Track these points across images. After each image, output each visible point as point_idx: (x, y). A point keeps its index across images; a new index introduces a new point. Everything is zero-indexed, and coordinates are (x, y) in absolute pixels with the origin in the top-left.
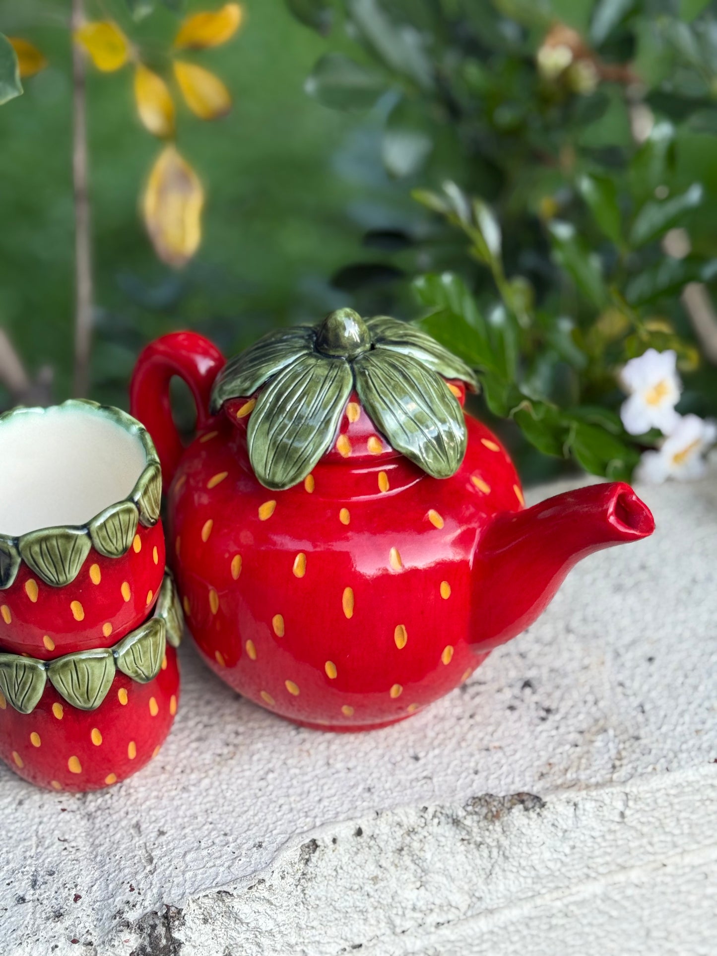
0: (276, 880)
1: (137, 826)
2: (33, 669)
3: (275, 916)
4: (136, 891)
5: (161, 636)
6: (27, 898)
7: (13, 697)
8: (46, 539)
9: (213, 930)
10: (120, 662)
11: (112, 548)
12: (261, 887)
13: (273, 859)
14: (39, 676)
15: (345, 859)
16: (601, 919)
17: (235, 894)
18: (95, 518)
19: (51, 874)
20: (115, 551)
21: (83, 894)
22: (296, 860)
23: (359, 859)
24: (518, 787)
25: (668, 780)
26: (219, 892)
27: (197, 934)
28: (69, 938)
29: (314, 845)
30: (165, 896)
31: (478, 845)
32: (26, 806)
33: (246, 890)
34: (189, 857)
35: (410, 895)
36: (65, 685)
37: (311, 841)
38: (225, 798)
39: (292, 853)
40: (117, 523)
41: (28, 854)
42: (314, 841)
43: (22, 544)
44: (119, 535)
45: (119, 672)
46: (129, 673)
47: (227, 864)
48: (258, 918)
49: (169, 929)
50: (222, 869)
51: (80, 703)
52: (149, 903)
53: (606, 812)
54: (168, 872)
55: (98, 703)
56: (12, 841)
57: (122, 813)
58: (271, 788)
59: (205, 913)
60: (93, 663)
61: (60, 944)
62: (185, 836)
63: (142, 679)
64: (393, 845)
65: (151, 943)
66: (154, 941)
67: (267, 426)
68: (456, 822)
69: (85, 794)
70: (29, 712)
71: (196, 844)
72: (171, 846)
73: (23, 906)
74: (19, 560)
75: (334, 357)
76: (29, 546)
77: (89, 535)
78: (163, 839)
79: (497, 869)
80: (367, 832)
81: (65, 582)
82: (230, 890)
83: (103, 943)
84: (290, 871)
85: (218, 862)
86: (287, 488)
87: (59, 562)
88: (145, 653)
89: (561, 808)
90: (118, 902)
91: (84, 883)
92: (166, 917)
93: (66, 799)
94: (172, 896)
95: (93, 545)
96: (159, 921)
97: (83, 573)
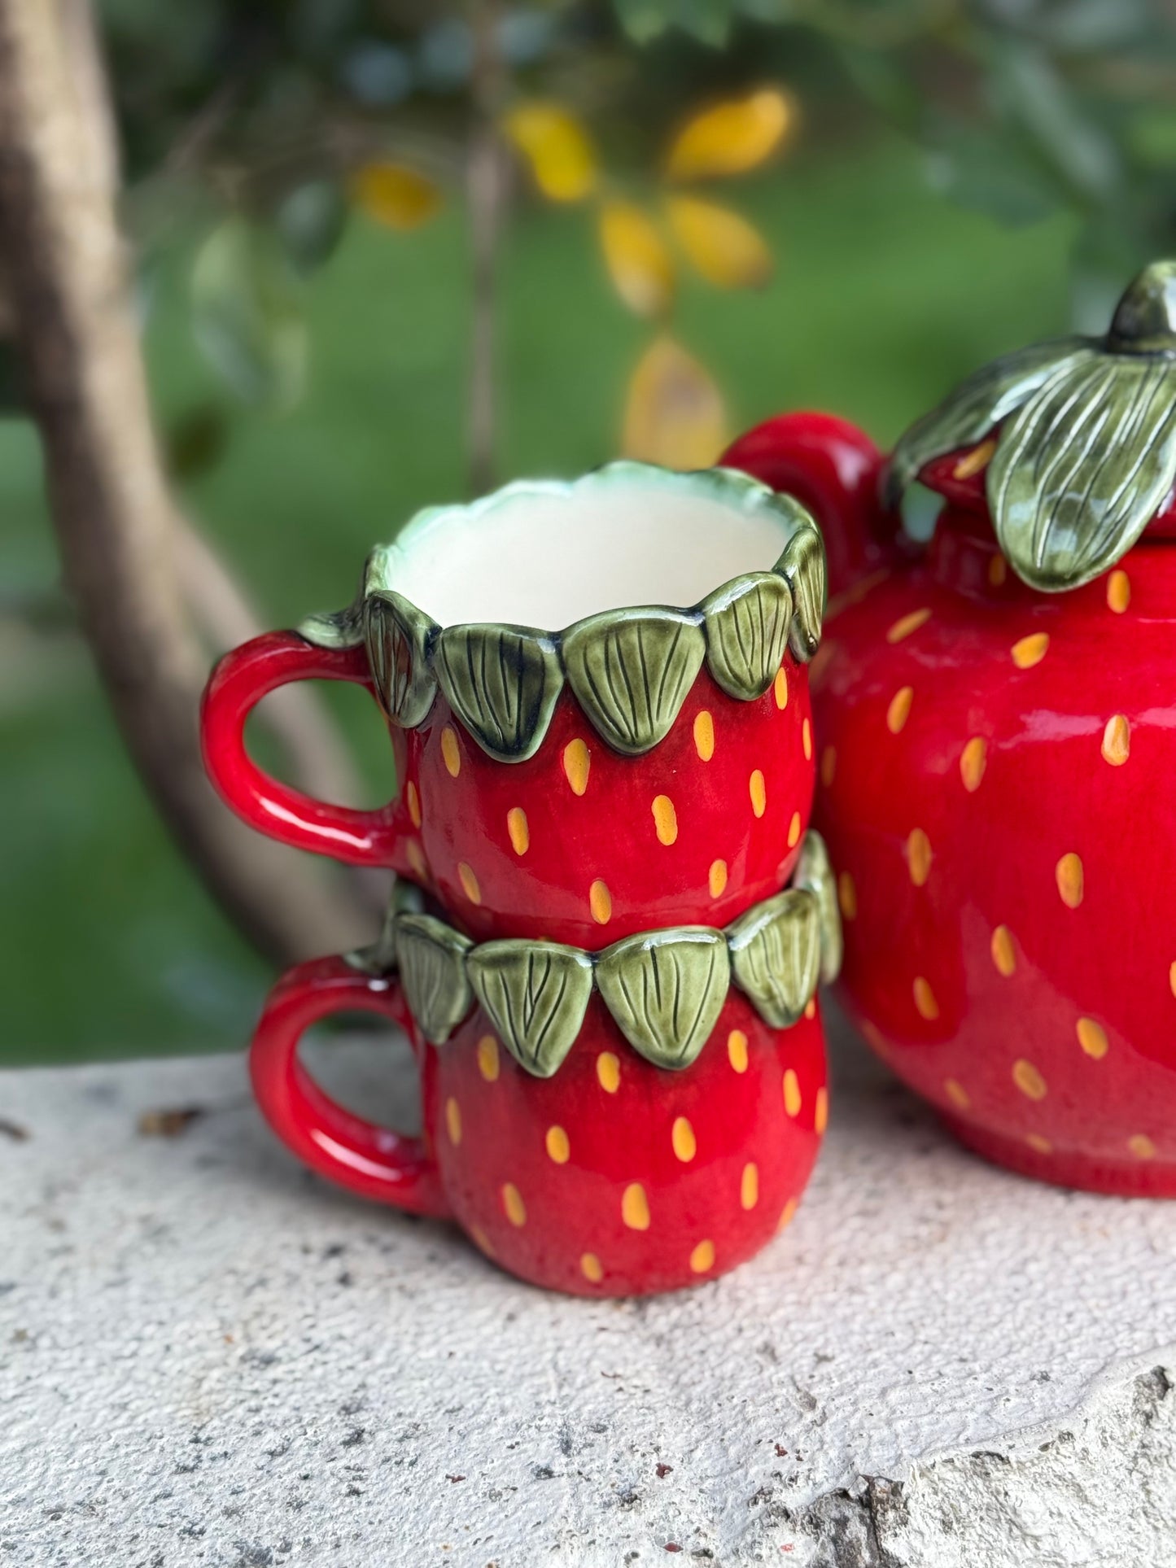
0: (1092, 1440)
1: (768, 1350)
2: (566, 963)
3: (1092, 1531)
4: (792, 1455)
6: (556, 1469)
7: (521, 1033)
8: (619, 629)
9: (964, 1550)
10: (739, 960)
11: (742, 670)
12: (1066, 1449)
13: (1081, 1400)
14: (578, 976)
17: (1013, 1460)
18: (714, 594)
19: (600, 1429)
20: (746, 677)
21: (674, 1464)
22: (1128, 1411)
26: (977, 1455)
27: (933, 1549)
28: (659, 1541)
29: (1162, 1381)
30: (857, 1460)
32: (524, 1321)
33: (1036, 1451)
34: (893, 1397)
37: (1154, 1373)
38: (945, 1302)
39: (1118, 1393)
40: (755, 609)
41: (544, 1397)
42: (1160, 1373)
43: (568, 642)
44: (758, 640)
45: (737, 989)
46: (755, 988)
47: (980, 1408)
48: (1059, 1528)
49: (874, 1529)
50: (971, 1416)
51: (656, 1046)
52: (825, 1477)
54: (853, 1422)
55: (693, 1050)
56: (506, 1377)
57: (730, 1330)
58: (1039, 1287)
59: (946, 1507)
60: (688, 951)
61: (640, 1551)
62: (875, 1364)
63: (776, 1009)
65: (839, 1558)
66: (845, 1552)
69: (641, 1305)
70: (551, 1071)
71: (903, 1377)
72: (849, 1378)
73: (548, 1485)
74: (558, 681)
76: (585, 643)
77: (704, 628)
78: (826, 1368)
81: (648, 740)
82: (1001, 1449)
83: (736, 1552)
84: (1117, 1433)
85: (960, 1404)
86: (1082, 581)
87: (641, 689)
88: (786, 949)
90: (757, 1474)
91: (673, 1446)
92: (867, 1502)
93: (603, 1312)
94: (875, 1461)
95: (706, 658)
96: (852, 1512)
97: (684, 726)
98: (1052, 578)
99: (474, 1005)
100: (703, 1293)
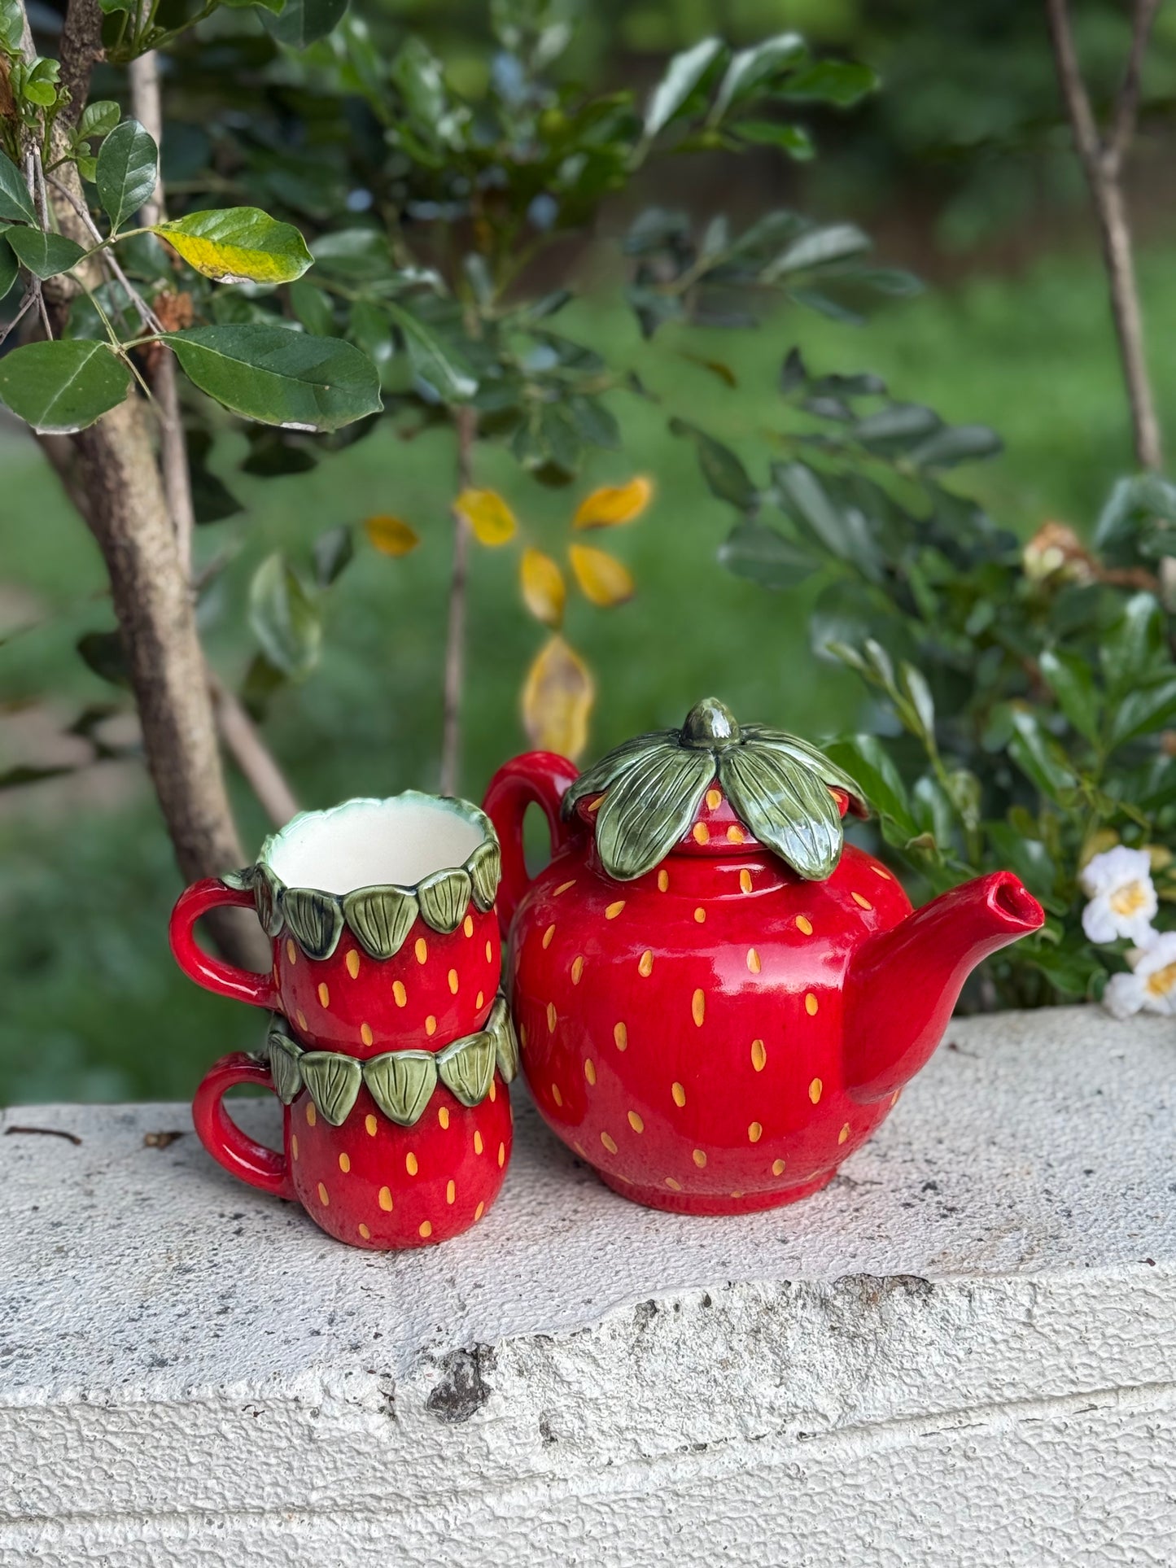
0: (604, 1334)
1: (452, 1281)
2: (348, 1066)
3: (602, 1383)
4: (444, 1332)
5: (491, 1049)
6: (322, 1332)
7: (324, 1102)
8: (370, 897)
9: (529, 1386)
10: (442, 1069)
11: (440, 919)
12: (586, 1337)
13: (602, 1313)
14: (354, 1073)
15: (690, 1333)
16: (1015, 1473)
17: (555, 1339)
18: (425, 880)
19: (351, 1314)
20: (443, 922)
21: (385, 1333)
22: (630, 1321)
23: (706, 1336)
24: (902, 1269)
25: (1087, 1276)
26: (537, 1336)
27: (509, 1383)
28: (365, 1368)
29: (652, 1307)
30: (475, 1336)
31: (853, 1337)
32: (328, 1259)
33: (568, 1336)
34: (506, 1307)
35: (766, 1390)
36: (381, 1090)
37: (648, 1303)
38: (554, 1262)
39: (625, 1312)
40: (447, 888)
41: (327, 1297)
42: (652, 1303)
43: (346, 901)
44: (449, 903)
45: (441, 1085)
46: (452, 1085)
47: (549, 1315)
48: (582, 1379)
49: (477, 1370)
50: (543, 1318)
51: (395, 1113)
52: (457, 1343)
53: (1008, 1307)
54: (481, 1317)
55: (416, 1116)
56: (311, 1286)
57: (435, 1270)
58: (608, 1257)
59: (521, 1363)
60: (412, 1063)
61: (354, 1372)
62: (504, 1290)
63: (465, 1096)
64: (747, 1324)
65: (456, 1382)
66: (460, 1380)
67: (618, 812)
68: (824, 1303)
69: (395, 1255)
70: (340, 1122)
71: (516, 1298)
72: (488, 1296)
73: (316, 1339)
74: (341, 921)
75: (698, 748)
76: (354, 903)
77: (417, 897)
78: (479, 1291)
79: (874, 1371)
80: (717, 1302)
81: (388, 953)
82: (550, 1334)
83: (403, 1376)
84: (623, 1333)
85: (540, 1312)
86: (636, 877)
87: (384, 927)
88: (471, 1064)
89: (953, 1296)
90: (423, 1340)
91: (386, 1324)
92: (475, 1355)
93: (373, 1258)
94: (485, 1336)
95: (420, 911)
96: (467, 1360)
97: (409, 945)
98: (622, 874)
99: (303, 1087)
100: (428, 1251)
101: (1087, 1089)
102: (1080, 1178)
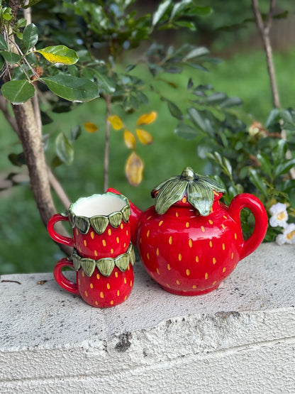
0: (159, 329)
1: (119, 316)
2: (92, 262)
3: (158, 341)
4: (119, 329)
5: (128, 257)
6: (88, 330)
7: (86, 271)
8: (97, 218)
9: (140, 342)
10: (116, 262)
11: (115, 224)
12: (154, 329)
13: (158, 323)
14: (94, 264)
15: (180, 328)
16: (260, 360)
17: (147, 330)
18: (111, 214)
19: (94, 326)
21: (103, 330)
22: (165, 325)
23: (183, 328)
24: (232, 310)
25: (277, 310)
26: (142, 330)
27: (135, 342)
28: (99, 339)
29: (170, 321)
30: (127, 330)
31: (220, 328)
32: (87, 312)
33: (150, 329)
34: (134, 322)
35: (199, 341)
36: (100, 268)
38: (145, 311)
39: (163, 323)
40: (116, 217)
41: (88, 321)
42: (170, 320)
43: (91, 220)
44: (117, 221)
45: (116, 266)
46: (119, 267)
47: (145, 324)
48: (153, 340)
49: (127, 339)
50: (143, 325)
51: (104, 273)
52: (122, 332)
53: (258, 319)
54: (128, 325)
55: (109, 274)
56: (83, 319)
57: (115, 314)
58: (158, 309)
59: (138, 336)
60: (108, 261)
61: (97, 340)
62: (133, 318)
63: (122, 269)
64: (194, 325)
66: (123, 341)
68: (213, 319)
69: (104, 309)
70: (90, 276)
71: (136, 320)
72: (129, 320)
73: (86, 332)
76: (93, 220)
77: (109, 219)
78: (126, 319)
79: (225, 336)
80: (186, 320)
81: (101, 233)
82: (145, 329)
83: (109, 341)
84: (163, 328)
87: (100, 226)
88: (123, 261)
89: (245, 316)
90: (113, 331)
91: (104, 328)
92: (127, 335)
93: (98, 310)
94: (129, 330)
95: (109, 222)
96: (125, 336)
97: (106, 231)
99: (81, 267)
100: (112, 308)
101: (273, 263)
102: (274, 286)
